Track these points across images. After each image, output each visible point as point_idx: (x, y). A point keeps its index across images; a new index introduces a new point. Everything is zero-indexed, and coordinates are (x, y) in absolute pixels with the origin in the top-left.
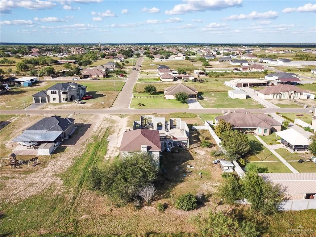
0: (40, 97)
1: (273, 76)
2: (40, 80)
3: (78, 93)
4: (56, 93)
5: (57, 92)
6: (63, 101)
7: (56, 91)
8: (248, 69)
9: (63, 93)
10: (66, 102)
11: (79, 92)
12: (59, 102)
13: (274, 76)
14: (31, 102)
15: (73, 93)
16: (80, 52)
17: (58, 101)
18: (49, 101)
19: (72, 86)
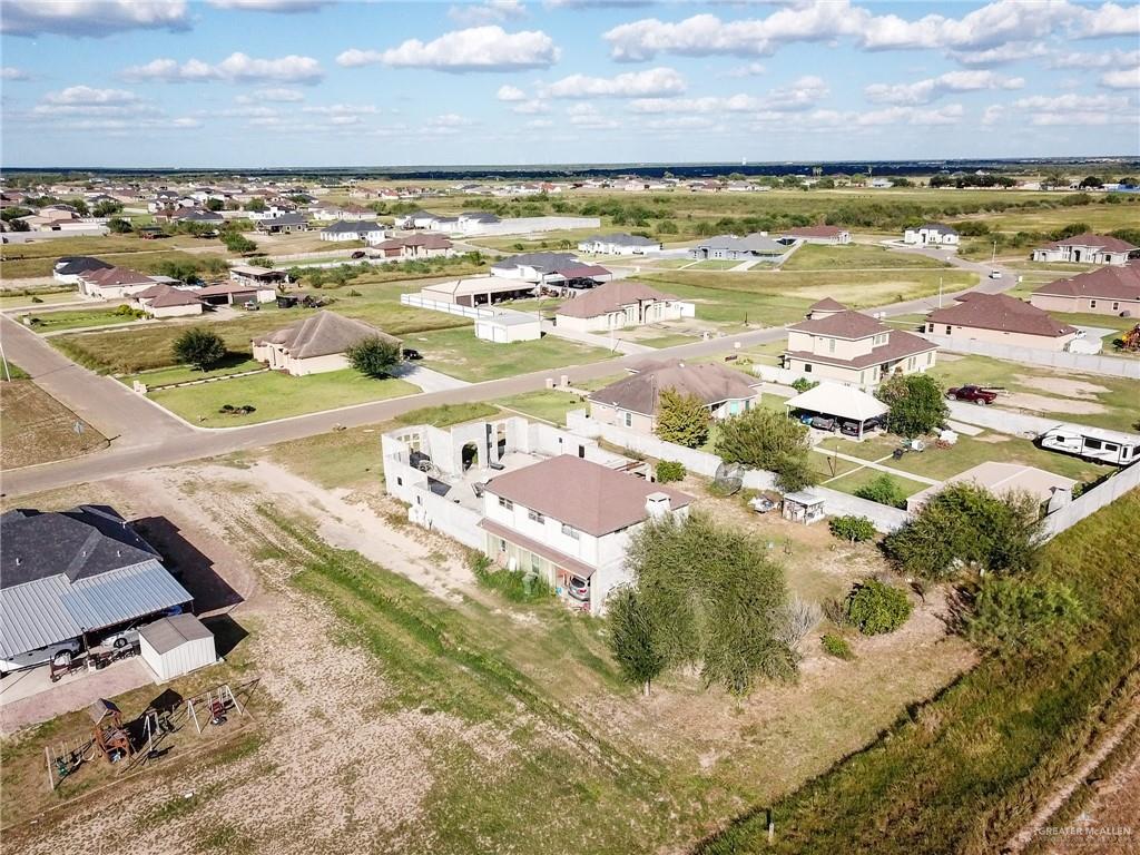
1: (516, 267)
8: (403, 251)
13: (520, 267)
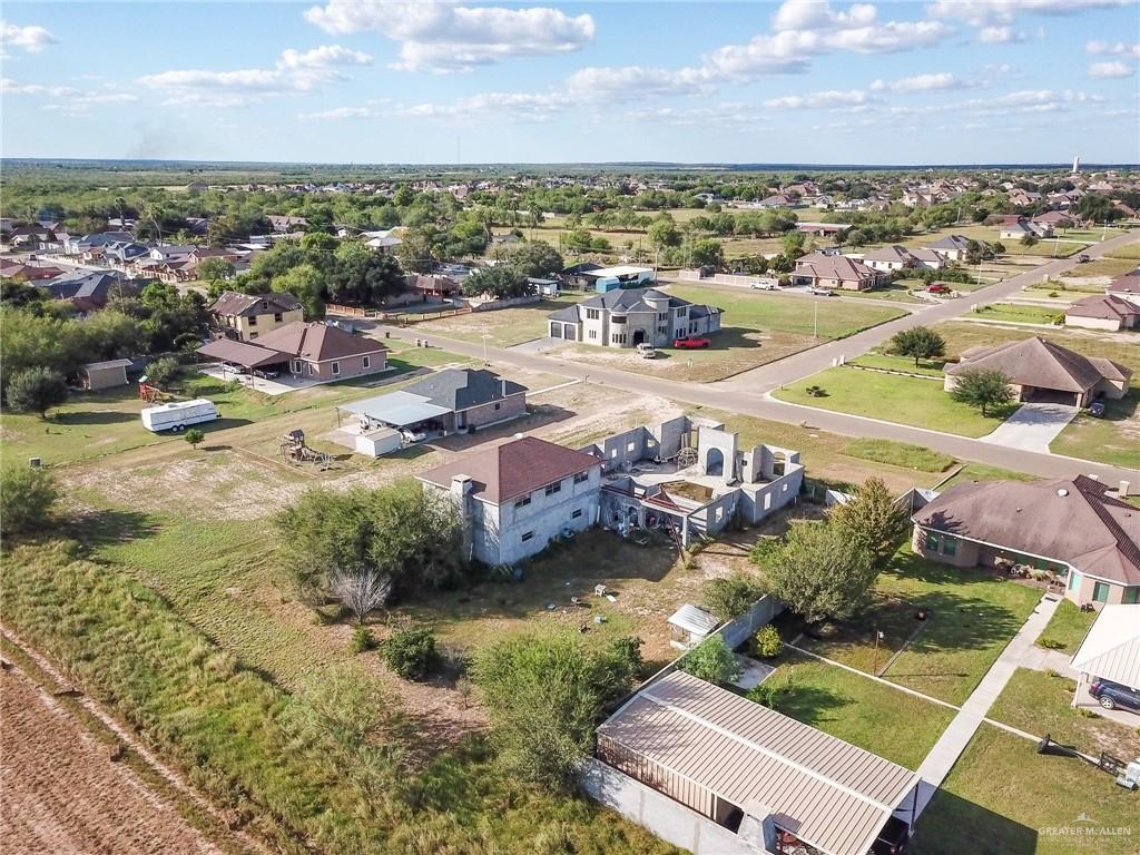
0: (563, 323)
2: (658, 279)
3: (664, 323)
4: (597, 318)
5: (601, 314)
6: (612, 344)
7: (597, 311)
9: (616, 320)
10: (617, 346)
11: (671, 323)
12: (601, 344)
14: (544, 335)
15: (645, 323)
16: (926, 197)
17: (598, 341)
18: (581, 339)
19: (647, 303)
